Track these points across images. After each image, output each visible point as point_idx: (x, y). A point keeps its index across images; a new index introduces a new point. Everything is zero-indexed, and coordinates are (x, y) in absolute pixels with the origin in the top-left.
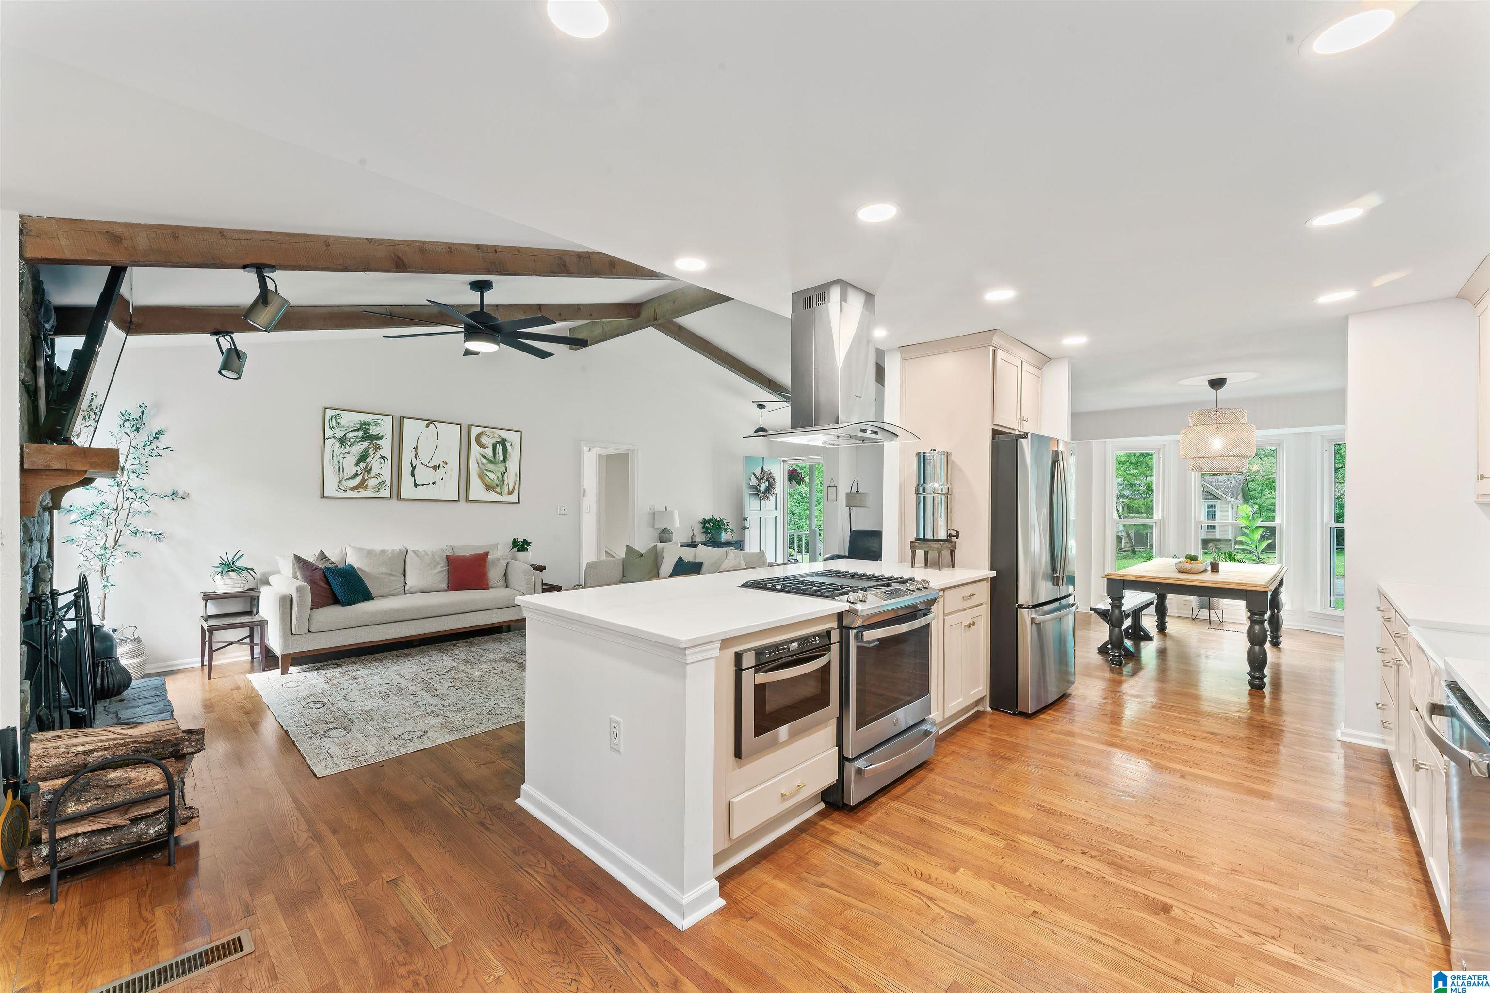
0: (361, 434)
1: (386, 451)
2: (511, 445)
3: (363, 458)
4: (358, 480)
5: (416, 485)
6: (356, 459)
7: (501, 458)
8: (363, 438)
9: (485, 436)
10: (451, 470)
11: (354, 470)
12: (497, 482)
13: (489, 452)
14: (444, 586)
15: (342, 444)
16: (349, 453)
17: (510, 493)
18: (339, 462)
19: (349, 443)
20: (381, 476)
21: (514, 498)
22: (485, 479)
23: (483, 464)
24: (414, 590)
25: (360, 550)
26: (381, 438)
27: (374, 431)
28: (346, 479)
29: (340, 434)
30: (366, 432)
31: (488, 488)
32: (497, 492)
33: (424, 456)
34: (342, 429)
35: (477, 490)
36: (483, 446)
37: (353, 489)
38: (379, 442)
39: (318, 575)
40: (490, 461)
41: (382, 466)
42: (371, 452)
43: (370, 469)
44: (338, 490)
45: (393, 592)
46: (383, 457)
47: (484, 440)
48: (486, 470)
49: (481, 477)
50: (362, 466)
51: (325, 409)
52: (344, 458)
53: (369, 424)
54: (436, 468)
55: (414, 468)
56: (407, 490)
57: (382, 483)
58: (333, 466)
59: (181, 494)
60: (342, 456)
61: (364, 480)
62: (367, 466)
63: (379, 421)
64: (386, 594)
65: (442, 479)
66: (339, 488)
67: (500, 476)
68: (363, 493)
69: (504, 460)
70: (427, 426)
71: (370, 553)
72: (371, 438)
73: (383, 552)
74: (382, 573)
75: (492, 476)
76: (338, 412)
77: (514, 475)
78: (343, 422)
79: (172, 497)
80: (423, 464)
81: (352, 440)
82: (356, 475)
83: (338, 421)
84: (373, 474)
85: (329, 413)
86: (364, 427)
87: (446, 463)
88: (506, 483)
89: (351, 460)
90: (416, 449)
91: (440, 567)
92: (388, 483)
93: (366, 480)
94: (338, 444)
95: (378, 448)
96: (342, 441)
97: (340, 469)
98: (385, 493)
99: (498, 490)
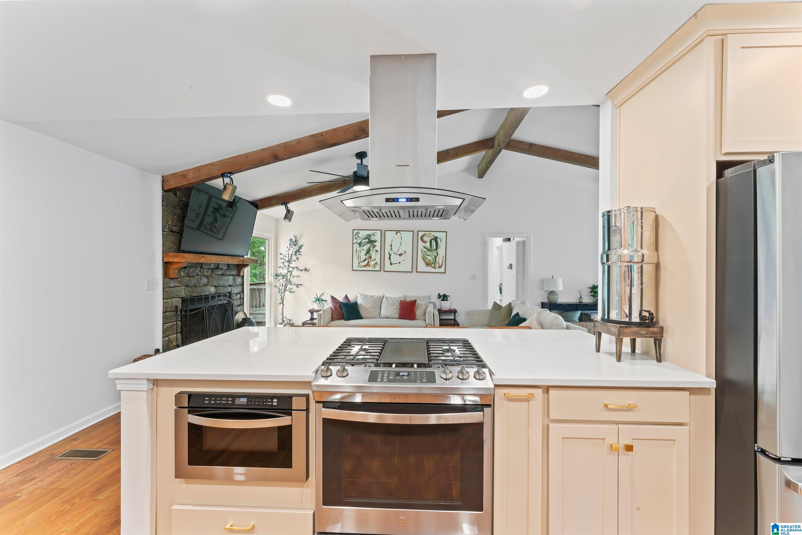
0: (367, 240)
1: (378, 248)
2: (440, 240)
3: (368, 252)
4: (366, 262)
5: (391, 264)
6: (365, 252)
7: (435, 248)
8: (368, 242)
9: (425, 236)
10: (408, 256)
11: (365, 257)
12: (432, 261)
13: (428, 245)
14: (397, 316)
15: (360, 246)
16: (362, 250)
17: (440, 267)
18: (358, 254)
19: (363, 245)
20: (376, 260)
21: (442, 270)
22: (426, 259)
23: (424, 252)
24: (383, 316)
25: (362, 295)
26: (375, 242)
27: (373, 238)
28: (362, 262)
29: (359, 241)
30: (369, 239)
31: (428, 264)
32: (432, 267)
33: (395, 249)
34: (360, 239)
35: (422, 266)
36: (425, 242)
37: (364, 266)
38: (375, 244)
39: (338, 304)
40: (429, 250)
41: (376, 255)
42: (372, 248)
43: (371, 257)
44: (358, 267)
45: (374, 316)
46: (377, 251)
47: (425, 238)
48: (426, 255)
49: (424, 259)
50: (368, 255)
51: (353, 230)
52: (360, 252)
53: (370, 235)
54: (400, 255)
55: (390, 256)
56: (388, 267)
57: (377, 263)
58: (356, 256)
59: (308, 269)
60: (360, 251)
61: (369, 262)
62: (370, 256)
63: (375, 234)
64: (371, 317)
65: (404, 260)
66: (359, 266)
67: (434, 258)
68: (368, 268)
69: (436, 249)
70: (396, 234)
71: (365, 297)
72: (372, 242)
73: (372, 296)
74: (370, 307)
75: (429, 258)
76: (358, 231)
77: (442, 257)
78: (360, 235)
79: (305, 271)
80: (394, 253)
81: (364, 243)
82: (365, 260)
83: (358, 235)
84: (372, 259)
85: (355, 232)
86: (368, 237)
87: (405, 252)
88: (437, 261)
89: (364, 253)
90: (391, 246)
91: (395, 306)
92: (379, 263)
93: (370, 262)
94: (358, 246)
95: (374, 246)
96: (360, 244)
97: (359, 257)
98: (378, 268)
99: (433, 266)
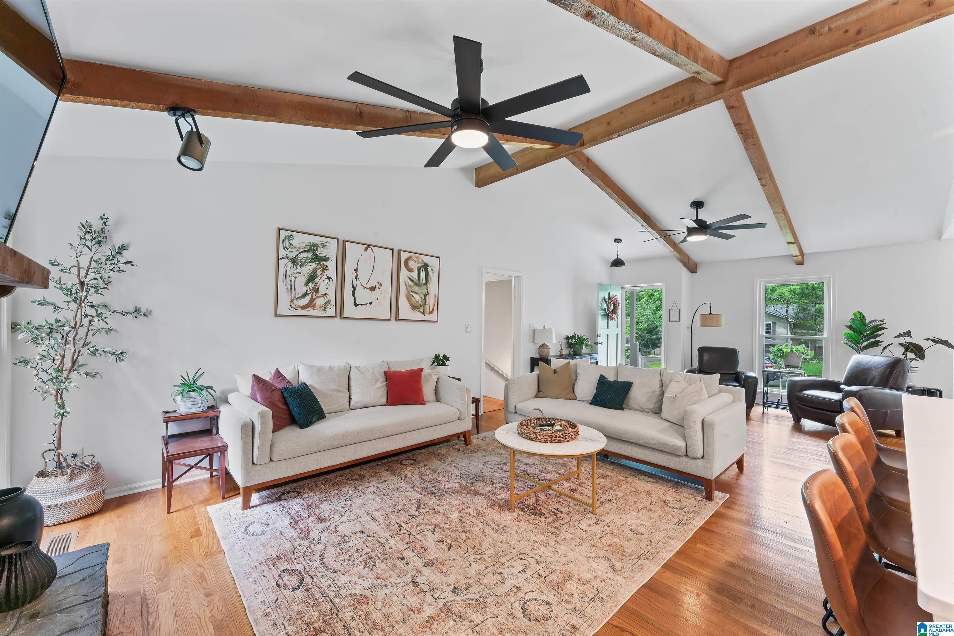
0: (310, 255)
1: (331, 273)
2: (432, 270)
3: (312, 278)
4: (308, 298)
5: (356, 305)
6: (306, 279)
7: (424, 281)
8: (312, 259)
9: (412, 261)
10: (385, 291)
11: (304, 289)
12: (420, 302)
13: (414, 275)
14: (384, 400)
15: (294, 265)
16: (300, 273)
17: (431, 313)
18: (291, 281)
19: (300, 264)
20: (327, 295)
21: (433, 317)
22: (411, 299)
23: (410, 286)
24: (359, 405)
25: (311, 367)
26: (327, 260)
27: (321, 252)
28: (297, 298)
29: (292, 255)
30: (314, 254)
31: (414, 308)
32: (421, 312)
33: (363, 278)
34: (294, 250)
35: (405, 310)
36: (410, 270)
37: (303, 308)
38: (326, 263)
39: (277, 396)
40: (416, 284)
41: (328, 286)
42: (319, 272)
43: (318, 289)
44: (290, 308)
45: (340, 408)
46: (329, 278)
47: (411, 264)
48: (412, 292)
49: (409, 298)
50: (311, 286)
51: (279, 229)
52: (295, 277)
53: (317, 246)
54: (372, 289)
55: (354, 289)
56: (349, 310)
57: (328, 302)
58: (286, 285)
59: (143, 311)
60: (293, 275)
61: (312, 300)
62: (315, 286)
63: (326, 244)
64: (334, 410)
65: (377, 299)
66: (291, 306)
67: (423, 298)
68: (312, 312)
69: (426, 283)
70: (366, 250)
71: (319, 370)
72: (319, 259)
73: (331, 368)
74: (332, 390)
75: (417, 297)
76: (290, 233)
77: (434, 296)
78: (294, 243)
79: (134, 315)
80: (362, 285)
81: (303, 261)
82: (306, 294)
83: (291, 242)
84: (320, 294)
85: (283, 234)
86: (312, 249)
87: (380, 285)
88: (427, 303)
89: (301, 280)
90: (356, 270)
91: (379, 382)
92: (333, 302)
93: (315, 299)
94: (290, 264)
95: (325, 269)
96: (294, 261)
97: (292, 289)
98: (330, 312)
99: (422, 310)
